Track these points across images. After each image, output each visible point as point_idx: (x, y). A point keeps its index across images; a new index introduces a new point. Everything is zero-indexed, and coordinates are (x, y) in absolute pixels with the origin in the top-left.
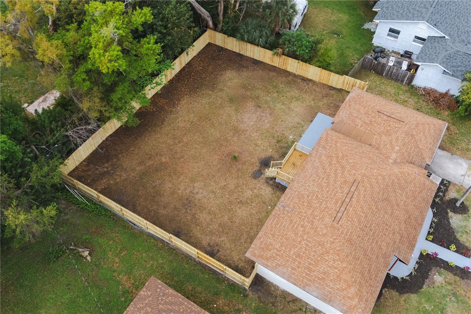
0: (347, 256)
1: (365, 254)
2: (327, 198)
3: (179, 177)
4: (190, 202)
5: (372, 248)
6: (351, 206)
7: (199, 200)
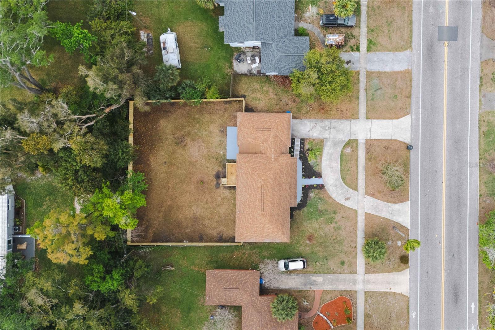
0: (273, 222)
1: (279, 216)
2: (254, 200)
3: (183, 209)
4: (196, 218)
5: (281, 211)
6: (265, 200)
7: (200, 215)
